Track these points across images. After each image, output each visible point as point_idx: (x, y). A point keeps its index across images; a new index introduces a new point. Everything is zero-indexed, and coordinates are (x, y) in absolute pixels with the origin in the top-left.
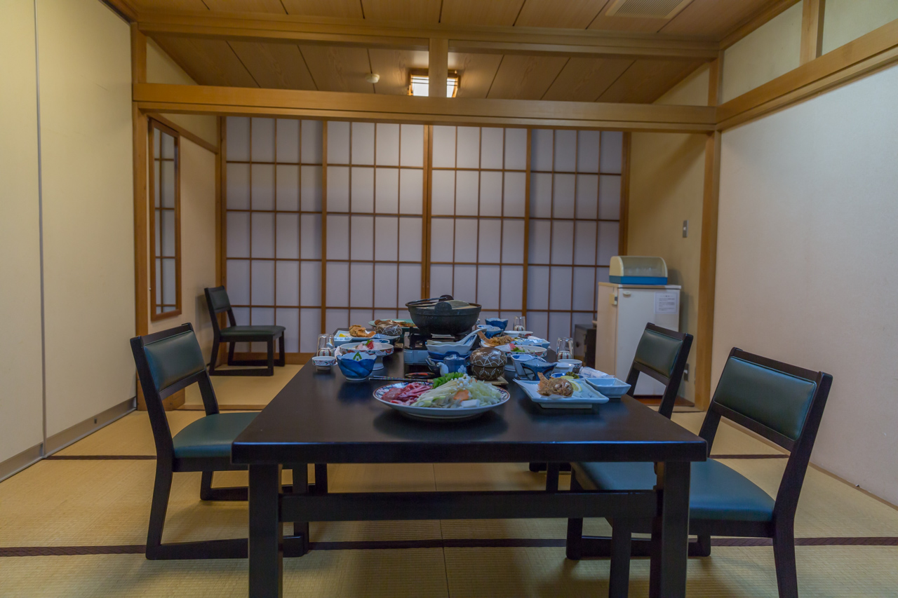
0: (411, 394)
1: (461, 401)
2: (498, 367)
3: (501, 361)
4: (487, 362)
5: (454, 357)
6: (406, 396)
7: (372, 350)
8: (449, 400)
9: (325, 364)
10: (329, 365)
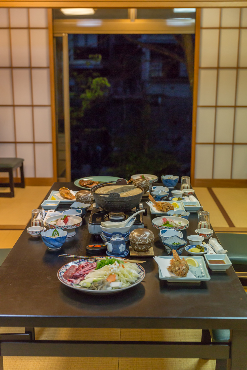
0: (82, 273)
1: (110, 283)
2: (147, 244)
3: (149, 240)
4: (139, 241)
5: (117, 238)
6: (78, 274)
7: (66, 225)
8: (103, 282)
9: (35, 234)
10: (38, 234)
